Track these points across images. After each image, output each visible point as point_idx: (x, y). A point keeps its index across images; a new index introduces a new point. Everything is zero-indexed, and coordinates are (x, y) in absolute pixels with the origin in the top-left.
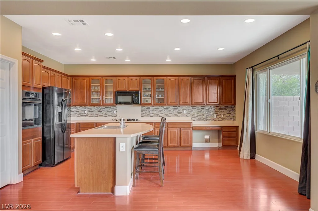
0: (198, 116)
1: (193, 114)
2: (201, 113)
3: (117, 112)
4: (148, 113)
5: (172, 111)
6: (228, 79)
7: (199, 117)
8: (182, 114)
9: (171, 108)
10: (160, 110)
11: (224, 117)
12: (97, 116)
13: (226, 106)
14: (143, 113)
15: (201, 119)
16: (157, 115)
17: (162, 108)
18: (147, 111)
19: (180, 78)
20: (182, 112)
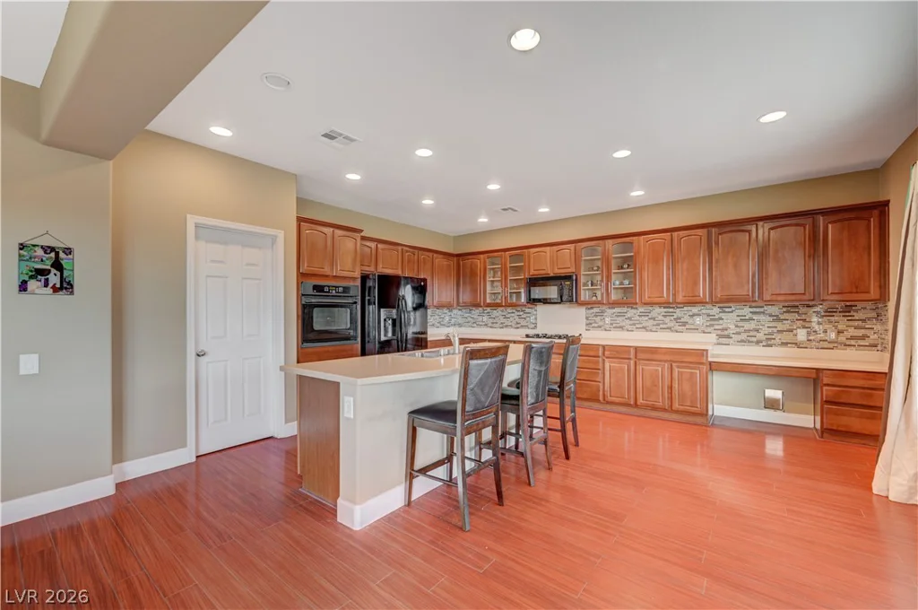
0: (739, 333)
1: (724, 326)
2: (747, 326)
3: (536, 319)
4: (601, 323)
5: (660, 318)
6: (850, 219)
7: (744, 336)
8: (687, 327)
9: (657, 311)
10: (628, 315)
11: (842, 338)
12: (503, 326)
13: (848, 304)
14: (588, 322)
15: (749, 342)
16: (621, 327)
17: (633, 311)
18: (598, 319)
19: (676, 233)
20: (690, 321)
